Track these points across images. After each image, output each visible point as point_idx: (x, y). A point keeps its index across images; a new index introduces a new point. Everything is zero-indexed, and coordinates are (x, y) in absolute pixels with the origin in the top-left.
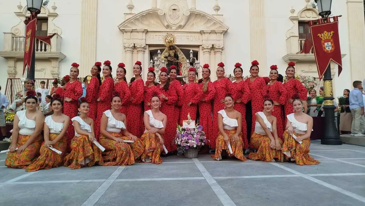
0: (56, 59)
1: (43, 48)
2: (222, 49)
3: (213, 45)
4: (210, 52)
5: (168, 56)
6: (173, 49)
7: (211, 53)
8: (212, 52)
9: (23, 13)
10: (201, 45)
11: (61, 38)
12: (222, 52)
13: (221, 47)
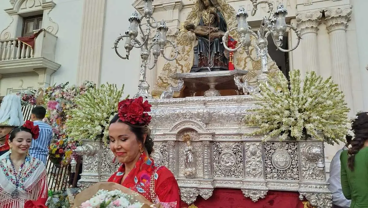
0: (43, 69)
1: (27, 54)
2: (348, 18)
3: (323, 13)
4: (317, 29)
5: (199, 25)
6: (212, 5)
7: (318, 32)
8: (323, 28)
9: (14, 10)
10: (294, 18)
11: (57, 38)
12: (346, 26)
13: (344, 14)
